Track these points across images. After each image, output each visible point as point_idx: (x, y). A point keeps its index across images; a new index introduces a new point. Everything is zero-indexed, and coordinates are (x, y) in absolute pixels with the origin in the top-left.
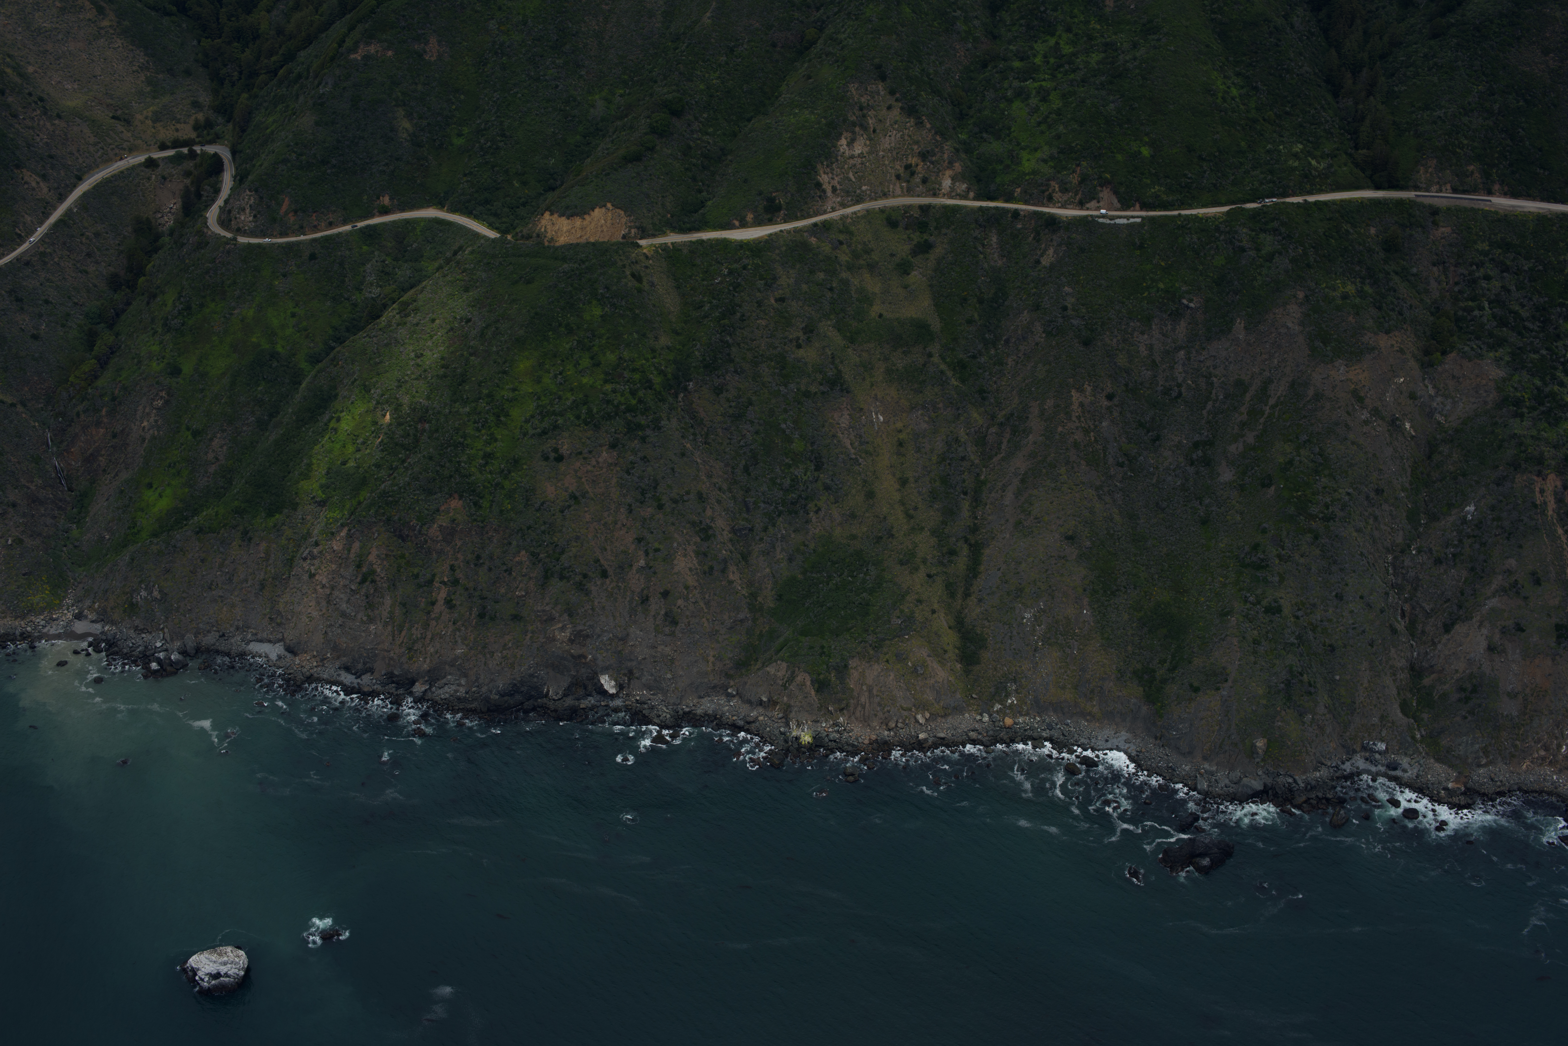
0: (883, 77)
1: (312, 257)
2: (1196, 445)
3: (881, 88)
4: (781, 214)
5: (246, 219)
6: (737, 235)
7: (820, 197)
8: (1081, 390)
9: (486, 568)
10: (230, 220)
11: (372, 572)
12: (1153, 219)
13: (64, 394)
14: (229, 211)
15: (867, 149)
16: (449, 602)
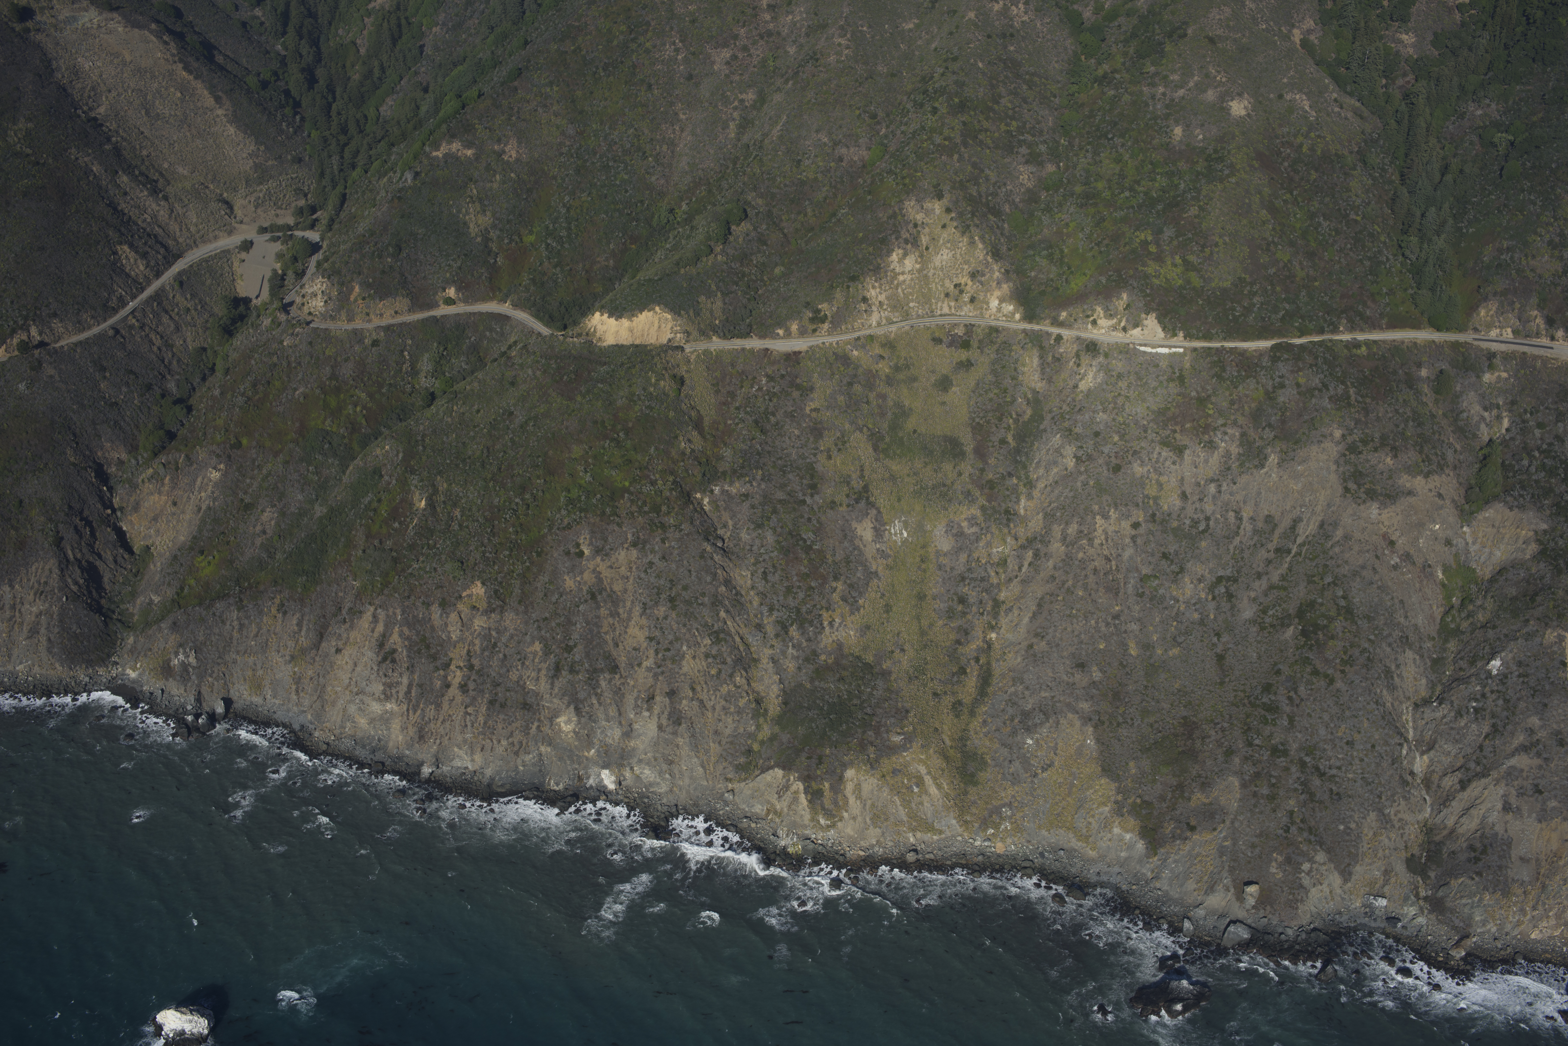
0: (940, 196)
1: (375, 343)
2: (1220, 579)
3: (937, 207)
4: (826, 326)
5: (318, 304)
6: (781, 345)
7: (866, 311)
8: (1106, 517)
9: (501, 655)
10: (303, 304)
11: (394, 651)
12: (1195, 349)
13: (133, 461)
14: (303, 296)
15: (918, 266)
16: (463, 687)
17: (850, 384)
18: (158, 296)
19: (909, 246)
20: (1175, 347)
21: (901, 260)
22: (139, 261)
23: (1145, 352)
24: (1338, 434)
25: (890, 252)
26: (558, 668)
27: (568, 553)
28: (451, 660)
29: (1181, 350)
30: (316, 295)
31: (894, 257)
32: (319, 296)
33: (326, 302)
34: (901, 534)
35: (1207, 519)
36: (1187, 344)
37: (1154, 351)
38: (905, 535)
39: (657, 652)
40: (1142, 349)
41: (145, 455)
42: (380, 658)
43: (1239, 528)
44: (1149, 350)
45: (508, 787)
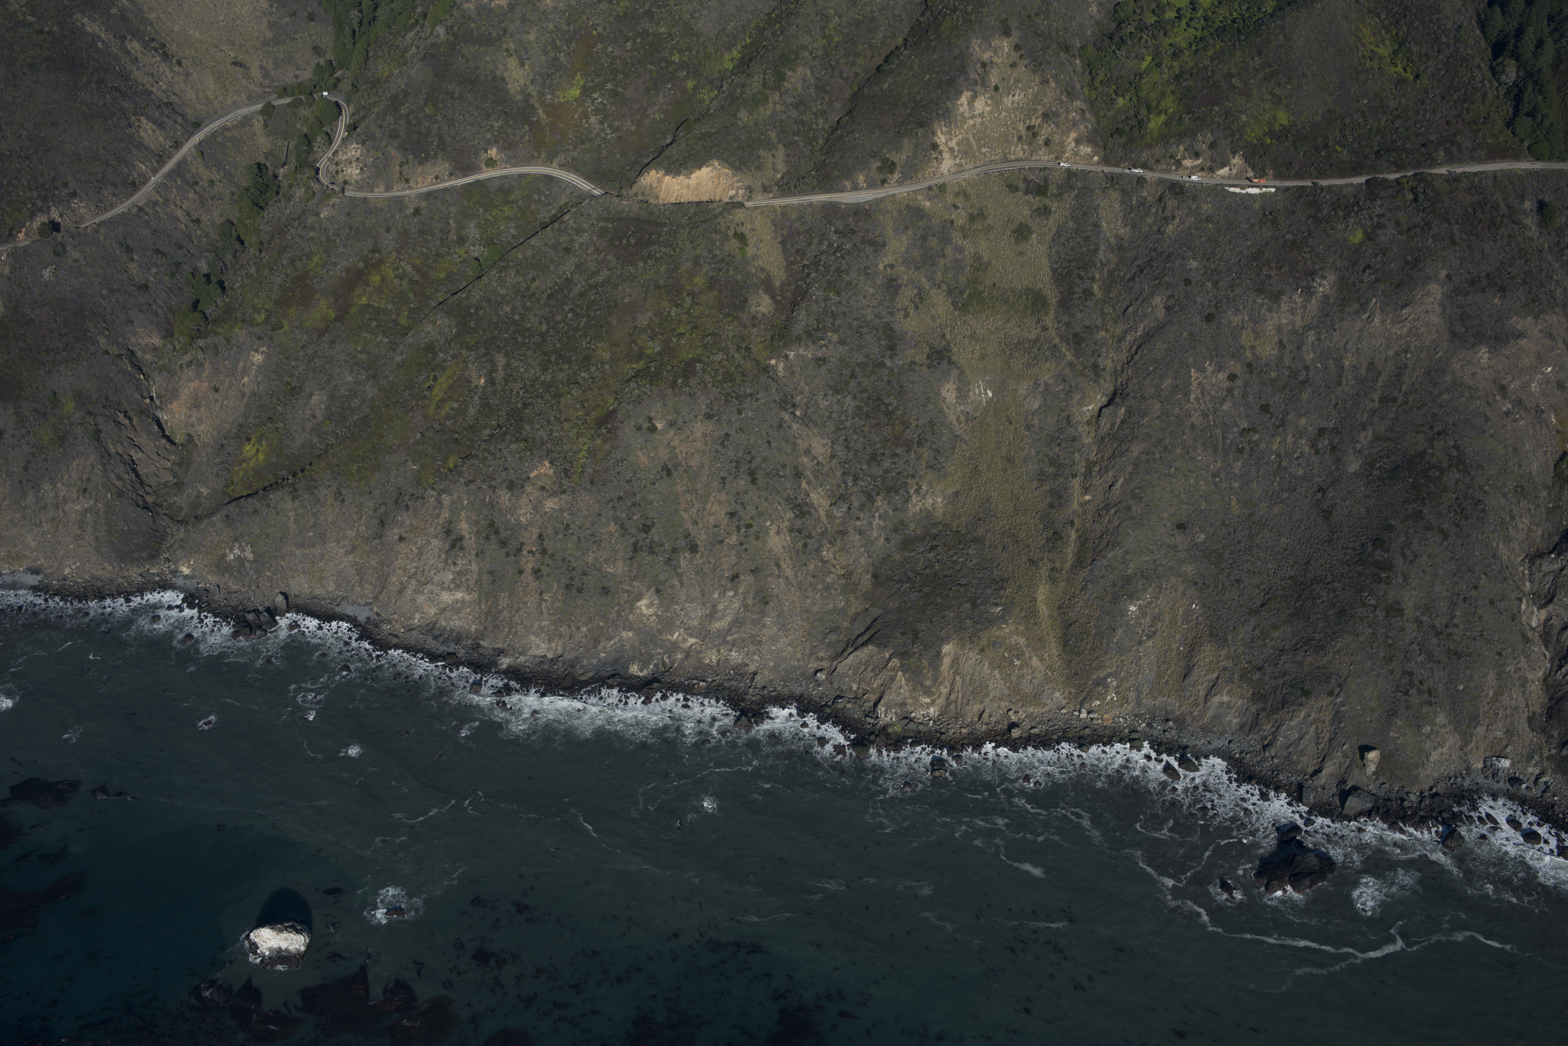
0: (1007, 33)
1: (417, 212)
2: (1322, 432)
3: (1006, 45)
4: (897, 176)
5: (353, 172)
6: (848, 198)
7: (936, 158)
8: (1202, 370)
9: (575, 538)
10: (337, 172)
11: (461, 538)
12: (1287, 189)
13: (170, 346)
14: (337, 164)
15: (988, 109)
16: (537, 572)
17: (924, 237)
18: (180, 169)
19: (979, 88)
20: (1267, 187)
21: (971, 103)
22: (158, 132)
23: (1234, 193)
24: (1443, 273)
25: (959, 94)
26: (636, 548)
27: (639, 429)
28: (522, 544)
29: (1273, 190)
30: (350, 163)
31: (964, 100)
32: (354, 164)
33: (362, 169)
34: (986, 394)
35: (1307, 368)
36: (1278, 183)
37: (1244, 192)
38: (990, 394)
39: (738, 528)
40: (1232, 189)
41: (181, 339)
42: (447, 546)
43: (1340, 376)
44: (1237, 190)
45: (591, 674)
